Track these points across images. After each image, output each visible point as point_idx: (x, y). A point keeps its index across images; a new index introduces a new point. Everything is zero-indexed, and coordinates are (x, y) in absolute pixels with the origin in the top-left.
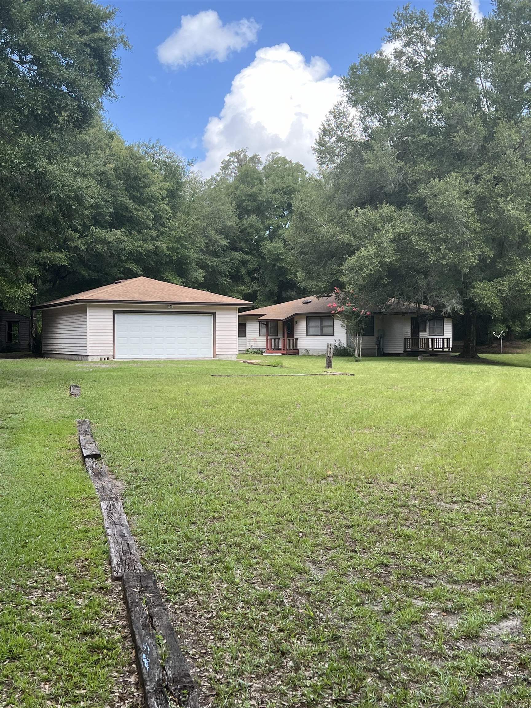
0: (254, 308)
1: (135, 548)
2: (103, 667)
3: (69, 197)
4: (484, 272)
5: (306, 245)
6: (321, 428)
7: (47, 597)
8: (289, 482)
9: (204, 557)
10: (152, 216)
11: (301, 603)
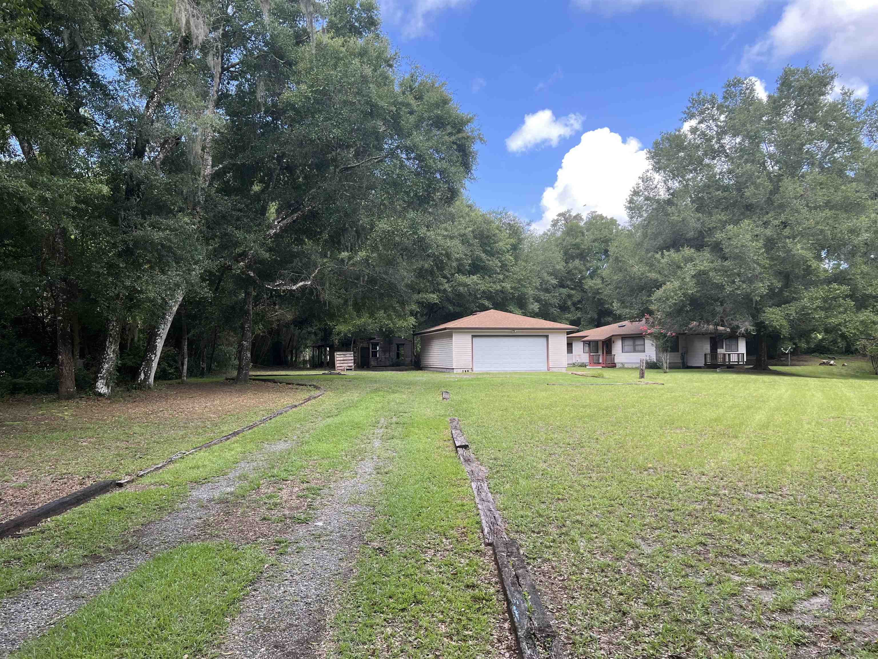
0: (578, 331)
1: (500, 520)
2: (484, 614)
3: (442, 254)
4: (773, 299)
5: (620, 281)
6: (640, 427)
7: (438, 555)
8: (617, 472)
9: (552, 529)
10: (500, 264)
11: (636, 573)
